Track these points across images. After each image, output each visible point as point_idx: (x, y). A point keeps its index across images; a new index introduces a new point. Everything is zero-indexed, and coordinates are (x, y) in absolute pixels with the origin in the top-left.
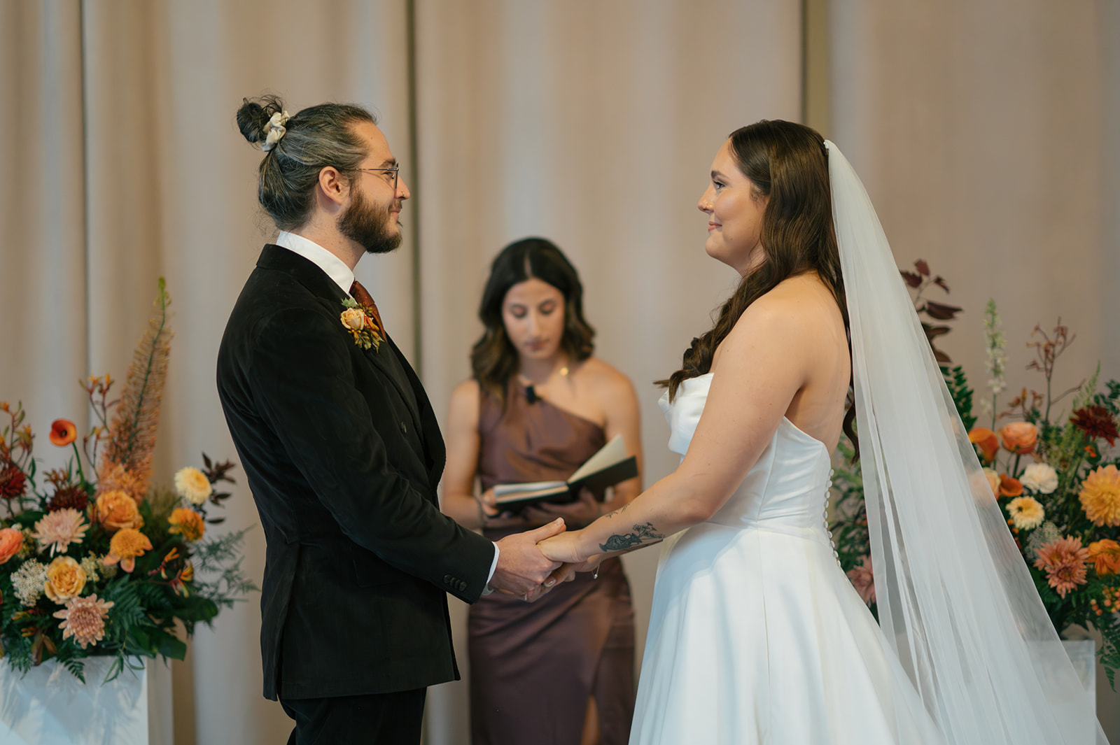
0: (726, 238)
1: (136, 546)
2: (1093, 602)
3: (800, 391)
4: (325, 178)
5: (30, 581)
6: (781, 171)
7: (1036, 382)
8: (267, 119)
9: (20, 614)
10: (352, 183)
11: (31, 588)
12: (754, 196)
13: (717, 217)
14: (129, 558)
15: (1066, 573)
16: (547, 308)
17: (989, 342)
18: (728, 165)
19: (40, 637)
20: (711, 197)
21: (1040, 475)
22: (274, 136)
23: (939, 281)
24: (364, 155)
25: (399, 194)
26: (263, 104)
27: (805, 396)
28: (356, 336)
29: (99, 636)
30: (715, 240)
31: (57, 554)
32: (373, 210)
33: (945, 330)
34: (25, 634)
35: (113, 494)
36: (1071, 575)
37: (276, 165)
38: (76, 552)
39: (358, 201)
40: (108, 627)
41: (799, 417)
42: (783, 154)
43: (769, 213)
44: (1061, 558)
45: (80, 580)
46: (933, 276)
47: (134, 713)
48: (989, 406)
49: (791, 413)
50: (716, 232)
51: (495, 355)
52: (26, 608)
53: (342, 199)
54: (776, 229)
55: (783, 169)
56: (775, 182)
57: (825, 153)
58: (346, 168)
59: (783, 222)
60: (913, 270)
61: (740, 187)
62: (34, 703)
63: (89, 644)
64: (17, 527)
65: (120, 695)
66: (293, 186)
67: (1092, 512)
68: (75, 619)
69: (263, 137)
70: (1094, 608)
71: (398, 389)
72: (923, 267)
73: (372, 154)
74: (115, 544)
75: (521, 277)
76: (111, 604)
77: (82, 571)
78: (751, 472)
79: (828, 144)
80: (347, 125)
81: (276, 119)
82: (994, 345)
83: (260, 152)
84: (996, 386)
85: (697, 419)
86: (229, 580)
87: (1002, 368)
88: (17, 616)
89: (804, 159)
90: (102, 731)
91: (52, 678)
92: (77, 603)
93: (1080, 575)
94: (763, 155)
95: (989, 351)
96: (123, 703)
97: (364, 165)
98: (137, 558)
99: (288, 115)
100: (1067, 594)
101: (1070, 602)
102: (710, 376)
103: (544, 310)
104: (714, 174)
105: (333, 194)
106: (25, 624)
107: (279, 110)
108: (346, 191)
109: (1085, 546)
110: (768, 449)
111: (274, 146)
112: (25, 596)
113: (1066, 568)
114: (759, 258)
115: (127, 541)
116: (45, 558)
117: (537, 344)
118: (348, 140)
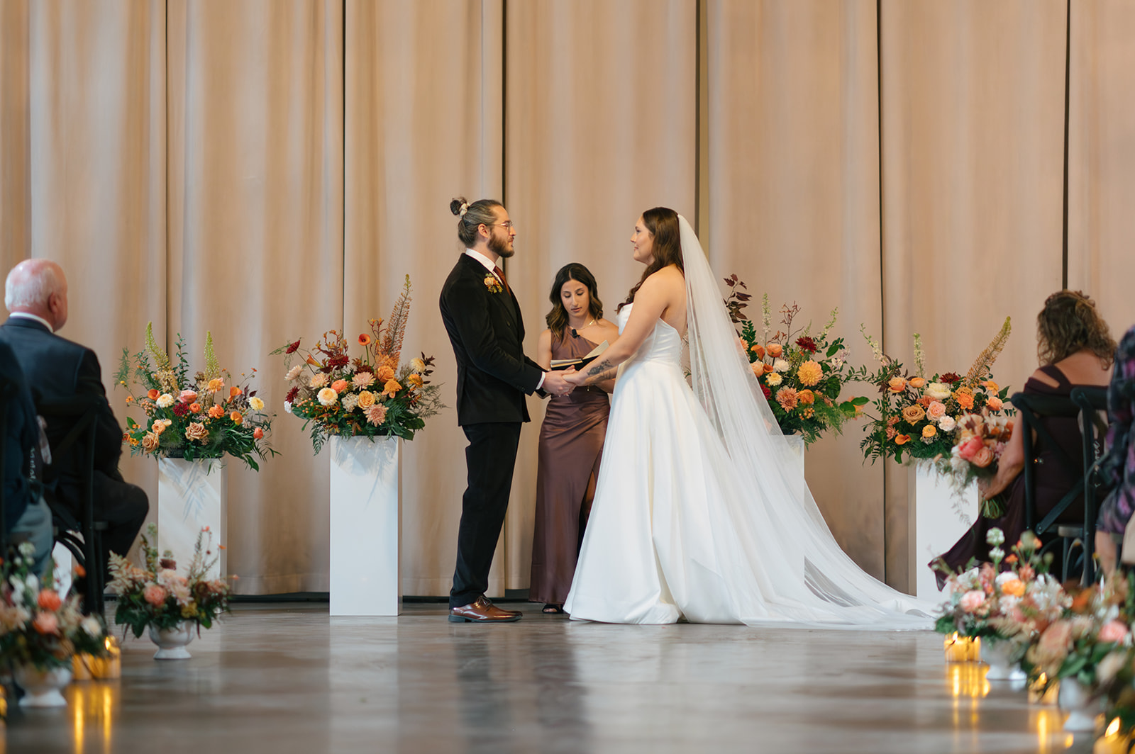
0: (640, 253)
1: (396, 388)
2: (800, 414)
3: (666, 309)
4: (480, 229)
5: (350, 401)
6: (660, 227)
7: (784, 329)
8: (461, 205)
9: (346, 415)
10: (491, 230)
11: (351, 405)
12: (650, 236)
13: (638, 245)
14: (393, 392)
15: (789, 402)
16: (580, 292)
17: (764, 311)
18: (641, 224)
19: (355, 424)
20: (635, 237)
21: (782, 365)
22: (463, 213)
23: (742, 284)
24: (496, 219)
25: (511, 234)
26: (460, 200)
27: (668, 311)
28: (489, 288)
29: (383, 421)
30: (637, 254)
31: (362, 390)
32: (500, 240)
33: (745, 305)
34: (348, 424)
35: (385, 367)
36: (791, 403)
37: (464, 224)
38: (371, 389)
39: (494, 237)
40: (387, 418)
41: (666, 318)
42: (660, 220)
43: (655, 242)
44: (787, 395)
45: (373, 400)
46: (739, 281)
47: (392, 460)
48: (763, 338)
49: (662, 316)
50: (637, 251)
51: (557, 316)
52: (348, 413)
53: (488, 236)
54: (657, 248)
55: (660, 226)
56: (657, 230)
57: (678, 219)
58: (489, 225)
59: (660, 245)
60: (730, 278)
61: (645, 232)
62: (349, 455)
63: (378, 424)
64: (344, 380)
65: (386, 453)
66: (469, 232)
67: (803, 380)
68: (373, 414)
69: (459, 213)
70: (801, 417)
71: (507, 309)
72: (734, 277)
73: (499, 219)
74: (386, 386)
75: (568, 279)
76: (388, 408)
77: (374, 397)
78: (646, 340)
79: (679, 216)
80: (490, 208)
81: (464, 206)
82: (766, 312)
83: (458, 219)
84: (766, 329)
85: (627, 320)
86: (435, 403)
87: (769, 322)
88: (345, 415)
89: (669, 222)
90: (378, 468)
91: (357, 444)
92: (374, 407)
93: (795, 404)
94: (654, 222)
95: (764, 315)
96: (387, 456)
97: (496, 223)
98: (396, 392)
99: (469, 204)
100: (790, 412)
101: (790, 415)
102: (632, 304)
103: (579, 293)
104: (636, 228)
105: (484, 234)
106: (347, 419)
107: (466, 203)
108: (489, 233)
109: (797, 392)
110: (653, 330)
111: (463, 216)
112: (348, 407)
113: (789, 400)
114: (652, 260)
115: (392, 385)
116: (357, 392)
117: (576, 309)
118: (490, 214)
